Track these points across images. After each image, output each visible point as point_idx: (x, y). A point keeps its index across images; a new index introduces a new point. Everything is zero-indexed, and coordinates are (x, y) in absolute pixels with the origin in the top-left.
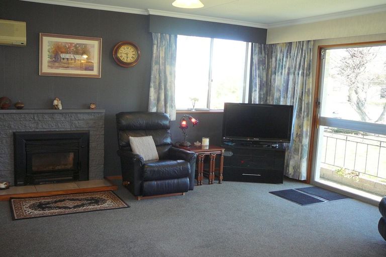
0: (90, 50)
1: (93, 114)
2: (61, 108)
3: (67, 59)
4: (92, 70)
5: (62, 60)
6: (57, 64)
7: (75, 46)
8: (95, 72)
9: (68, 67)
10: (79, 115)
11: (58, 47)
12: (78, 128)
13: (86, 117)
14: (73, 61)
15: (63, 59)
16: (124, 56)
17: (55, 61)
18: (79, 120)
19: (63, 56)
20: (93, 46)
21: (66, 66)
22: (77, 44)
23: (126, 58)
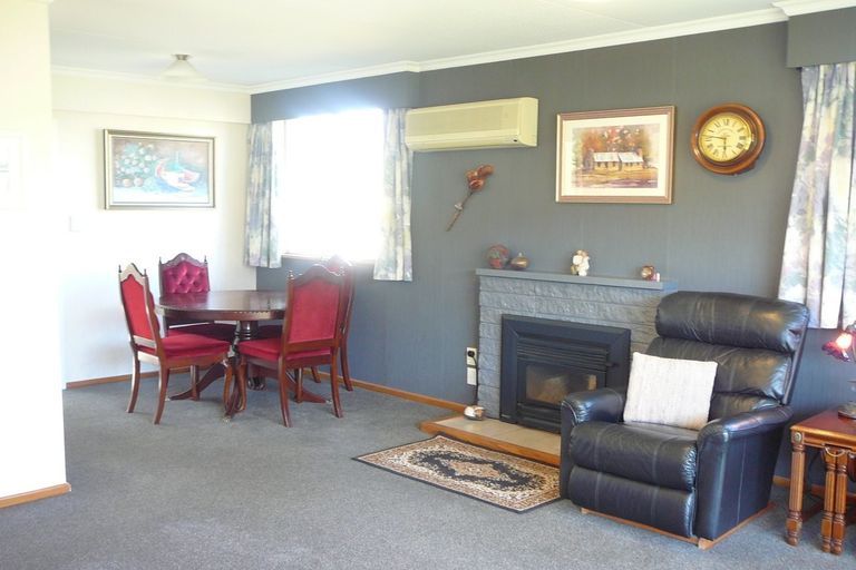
0: (650, 138)
1: (640, 291)
2: (583, 273)
3: (606, 163)
4: (655, 185)
5: (597, 168)
6: (587, 177)
7: (622, 134)
8: (660, 190)
9: (607, 182)
10: (612, 292)
11: (590, 138)
12: (609, 320)
13: (626, 297)
14: (616, 168)
15: (599, 164)
16: (717, 143)
17: (584, 171)
18: (612, 302)
19: (598, 157)
20: (657, 128)
21: (604, 179)
22: (625, 128)
23: (721, 150)
